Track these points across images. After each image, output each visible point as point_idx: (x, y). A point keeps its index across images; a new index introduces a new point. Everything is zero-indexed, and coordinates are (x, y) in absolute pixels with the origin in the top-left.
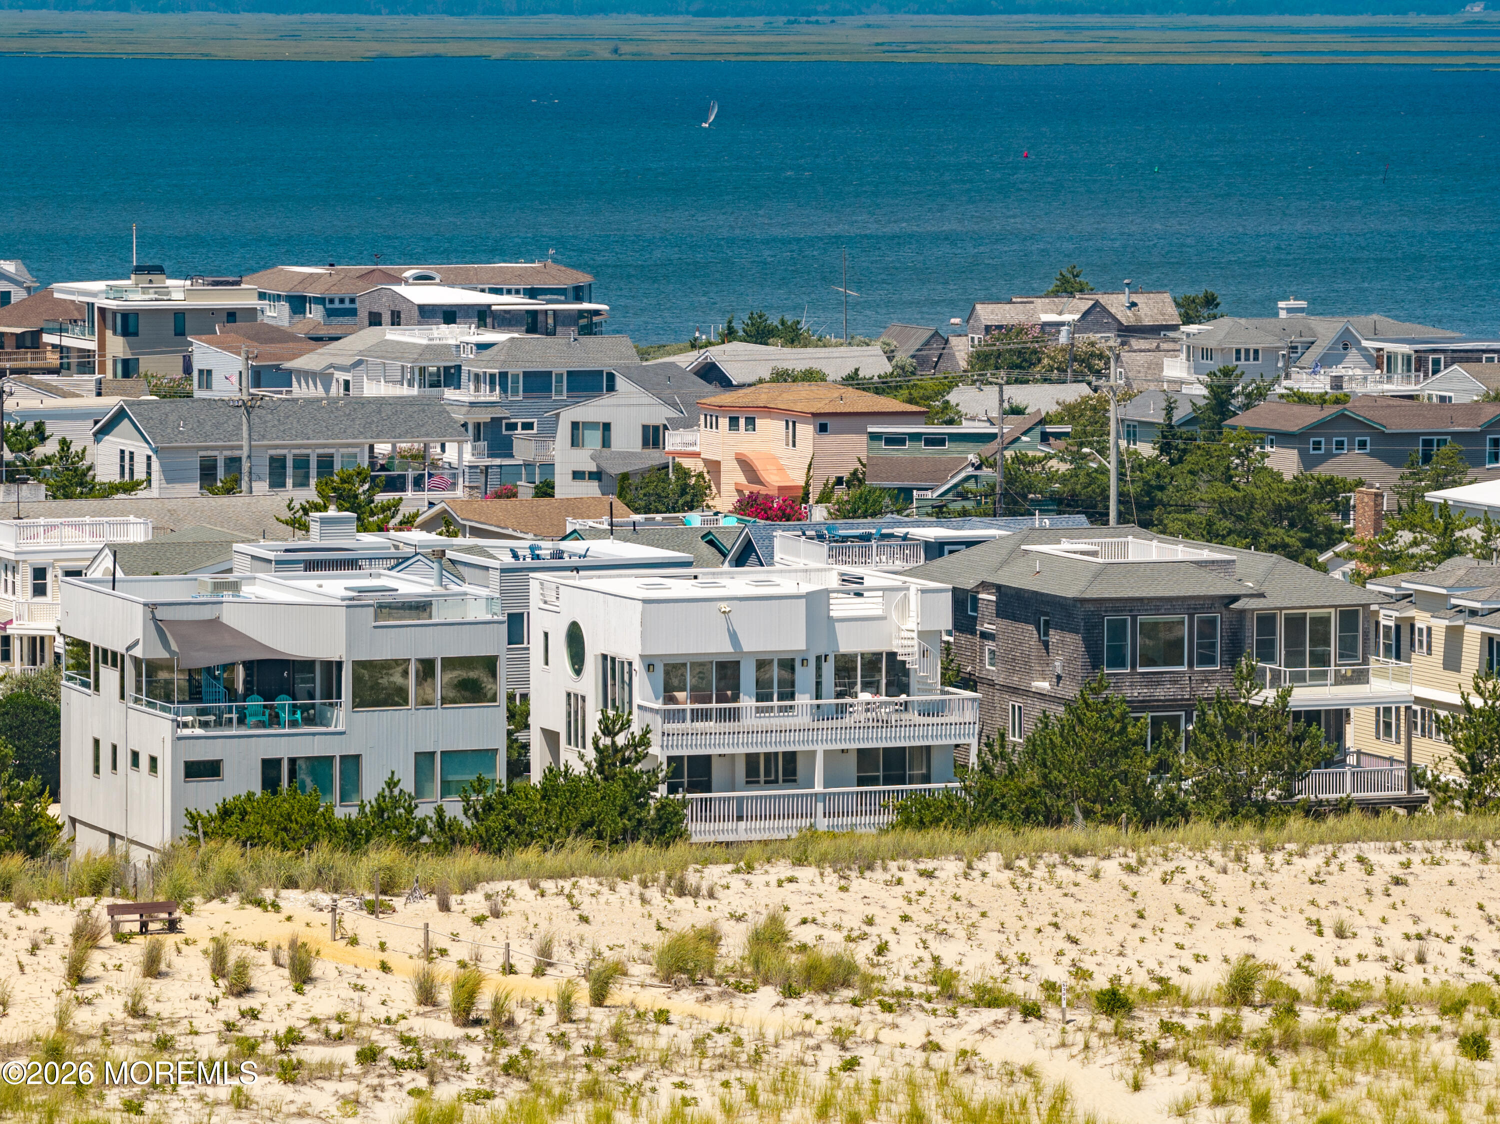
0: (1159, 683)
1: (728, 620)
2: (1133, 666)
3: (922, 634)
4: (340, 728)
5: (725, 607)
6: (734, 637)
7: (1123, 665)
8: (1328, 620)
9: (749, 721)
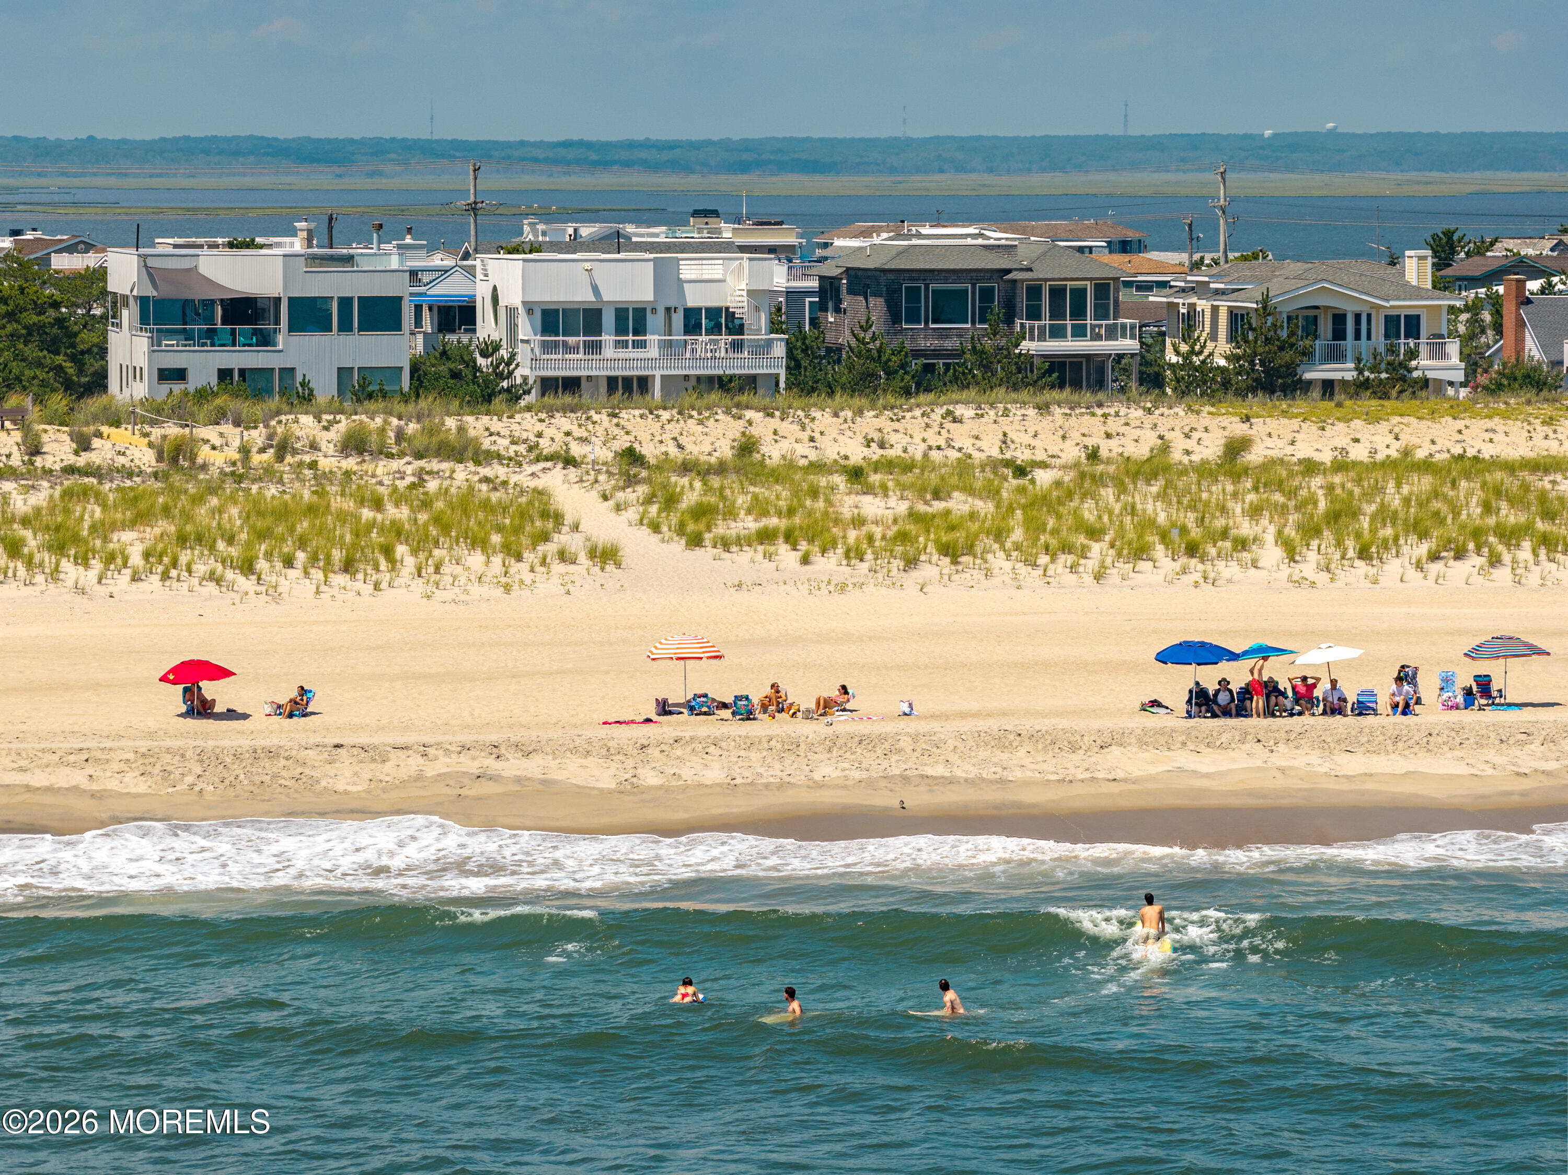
0: (947, 337)
1: (591, 276)
2: (926, 323)
3: (750, 293)
4: (280, 347)
5: (588, 265)
6: (595, 289)
7: (919, 322)
8: (1086, 289)
9: (609, 352)
